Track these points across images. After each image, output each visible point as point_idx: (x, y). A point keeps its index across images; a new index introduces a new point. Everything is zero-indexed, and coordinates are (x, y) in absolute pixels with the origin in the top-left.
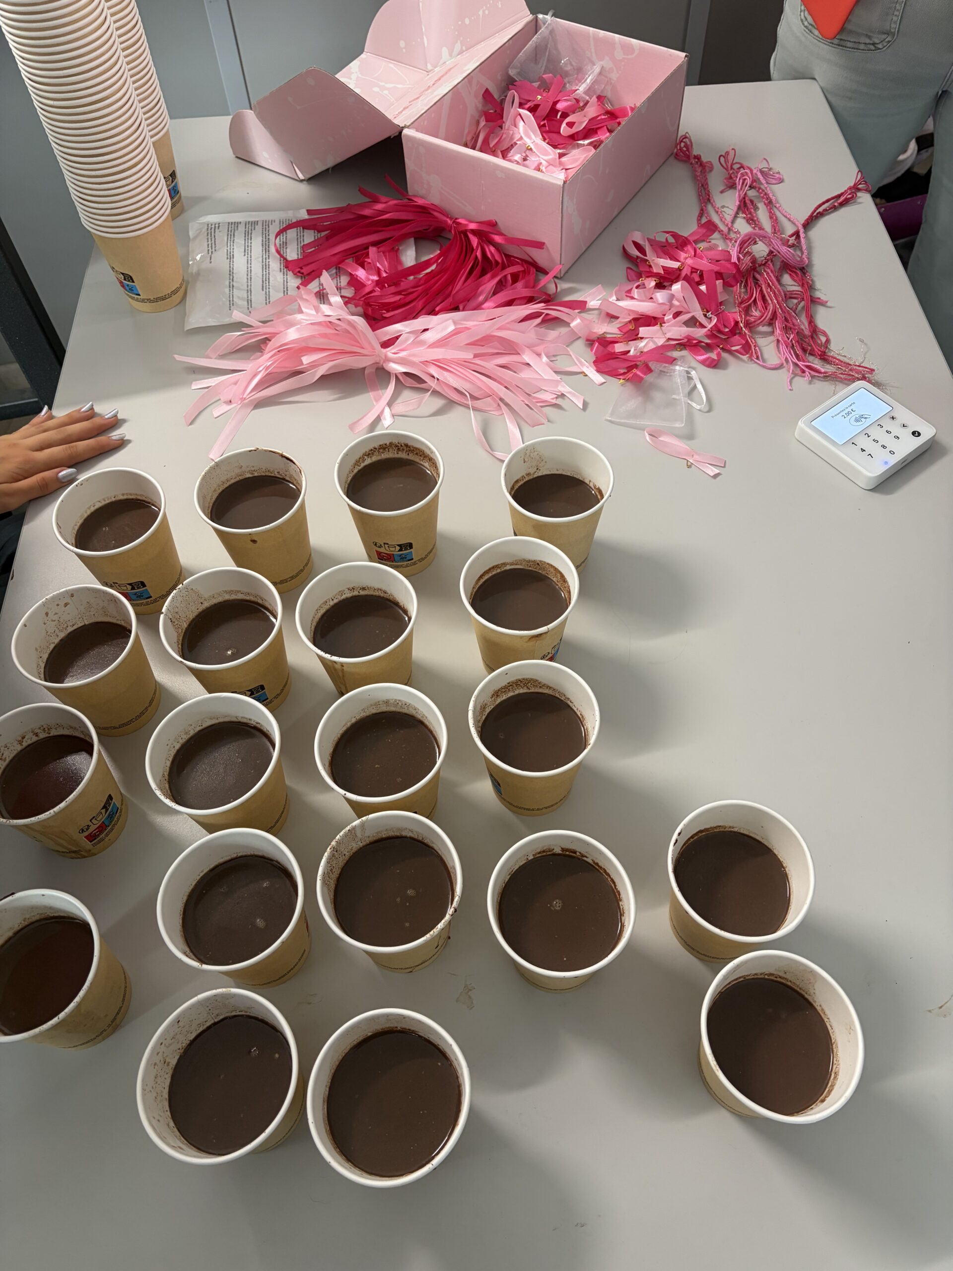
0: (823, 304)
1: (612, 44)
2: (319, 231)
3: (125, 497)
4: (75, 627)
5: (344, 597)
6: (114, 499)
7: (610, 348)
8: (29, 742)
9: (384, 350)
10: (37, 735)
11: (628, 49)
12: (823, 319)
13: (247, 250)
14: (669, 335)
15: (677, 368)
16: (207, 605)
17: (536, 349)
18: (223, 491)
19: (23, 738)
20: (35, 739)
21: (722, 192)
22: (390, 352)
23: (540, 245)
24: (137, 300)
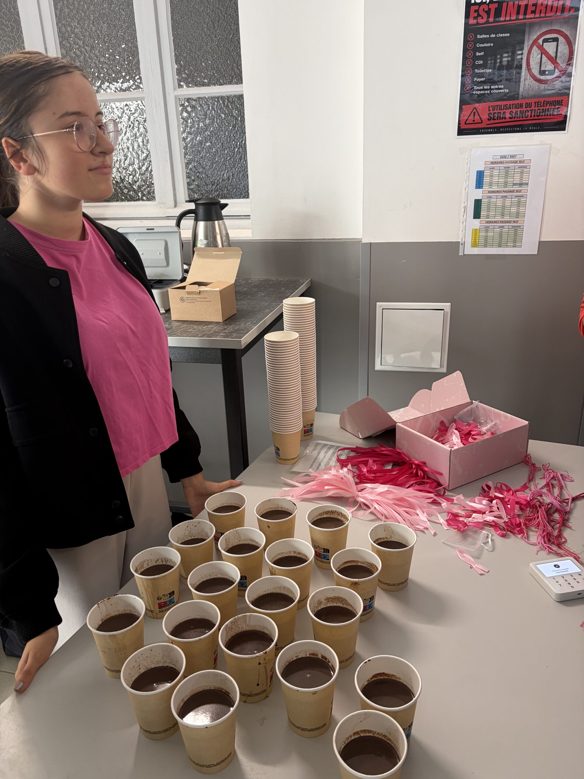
0: (570, 528)
1: (500, 414)
2: (357, 453)
3: (235, 505)
4: (195, 538)
5: (291, 555)
6: (231, 505)
7: (457, 518)
8: (159, 564)
9: (357, 492)
10: (162, 561)
11: (506, 417)
12: (567, 533)
13: (326, 452)
14: (485, 519)
15: (484, 532)
16: (241, 543)
17: (423, 509)
18: (268, 512)
19: (158, 560)
20: (161, 563)
21: (541, 479)
22: (359, 493)
23: (441, 474)
24: (279, 458)
